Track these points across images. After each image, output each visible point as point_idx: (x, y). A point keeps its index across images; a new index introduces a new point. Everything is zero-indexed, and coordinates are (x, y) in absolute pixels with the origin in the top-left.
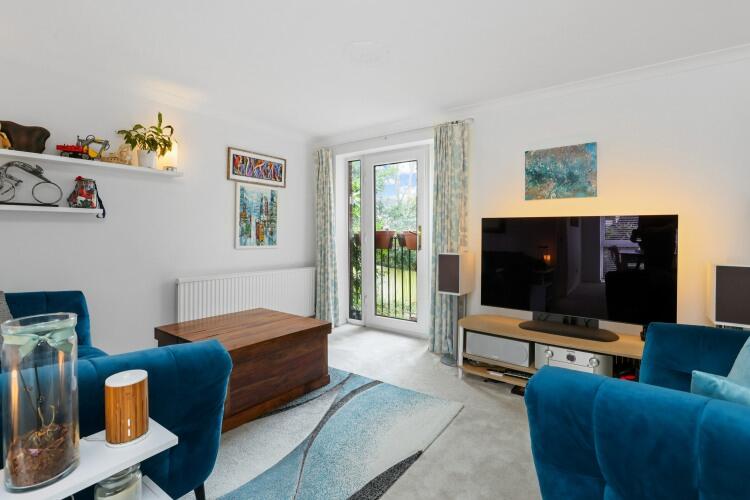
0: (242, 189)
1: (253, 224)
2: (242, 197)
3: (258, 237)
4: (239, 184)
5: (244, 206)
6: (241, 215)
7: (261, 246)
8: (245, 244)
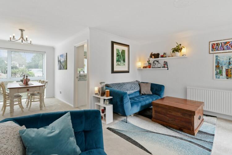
0: (217, 56)
1: (224, 70)
2: (217, 59)
3: (227, 75)
4: (215, 55)
5: (218, 63)
6: (216, 67)
7: (229, 80)
8: (219, 78)
